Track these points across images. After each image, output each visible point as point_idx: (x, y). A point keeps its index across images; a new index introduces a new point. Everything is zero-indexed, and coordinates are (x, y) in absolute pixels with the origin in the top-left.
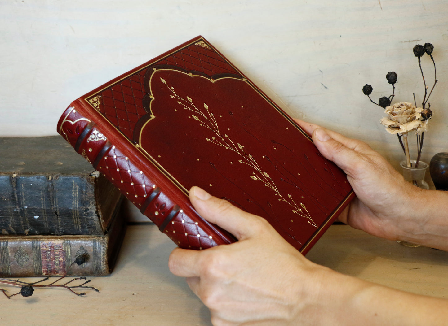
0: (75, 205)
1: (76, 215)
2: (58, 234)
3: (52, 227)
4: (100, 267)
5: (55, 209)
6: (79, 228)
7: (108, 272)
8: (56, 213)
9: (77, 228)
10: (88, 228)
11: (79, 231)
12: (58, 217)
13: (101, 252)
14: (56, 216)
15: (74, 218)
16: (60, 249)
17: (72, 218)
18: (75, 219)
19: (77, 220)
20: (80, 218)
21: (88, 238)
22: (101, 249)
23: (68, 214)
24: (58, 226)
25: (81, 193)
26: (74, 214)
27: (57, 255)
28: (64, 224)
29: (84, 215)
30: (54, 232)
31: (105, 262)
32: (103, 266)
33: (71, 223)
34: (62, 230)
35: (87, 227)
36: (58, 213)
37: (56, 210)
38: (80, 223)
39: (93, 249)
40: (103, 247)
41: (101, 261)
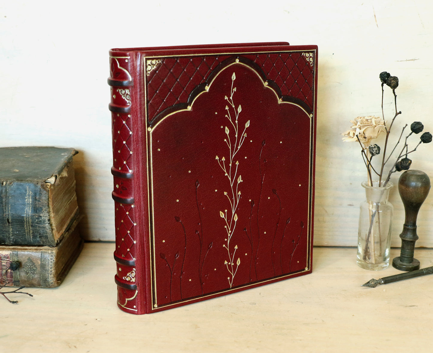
0: (28, 212)
1: (28, 222)
2: (8, 244)
3: (3, 236)
4: (48, 280)
5: (7, 216)
6: (30, 238)
7: (56, 285)
8: (8, 220)
9: (28, 237)
10: (40, 237)
11: (30, 240)
12: (10, 224)
13: (48, 265)
14: (8, 224)
15: (25, 226)
16: (8, 259)
17: (24, 226)
18: (27, 227)
19: (29, 229)
20: (32, 226)
21: (36, 249)
22: (48, 262)
23: (20, 221)
24: (9, 234)
25: (35, 199)
26: (26, 222)
27: (4, 266)
28: (15, 233)
29: (36, 223)
30: (4, 242)
31: (52, 275)
32: (51, 279)
33: (22, 232)
34: (13, 239)
35: (38, 237)
36: (10, 220)
37: (8, 217)
38: (31, 232)
39: (41, 261)
40: (51, 261)
41: (48, 274)
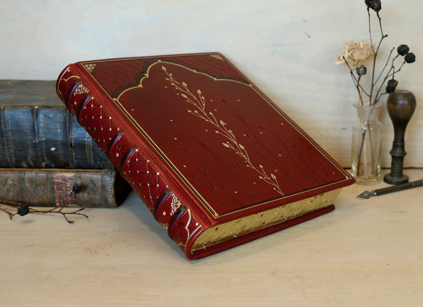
1: (89, 146)
2: (72, 168)
3: (67, 160)
4: (108, 200)
5: (70, 140)
6: (91, 162)
7: (115, 205)
8: (71, 144)
9: (89, 161)
10: (100, 160)
11: (92, 164)
12: (73, 149)
13: (108, 185)
14: (71, 148)
15: (87, 150)
16: (72, 181)
17: (85, 150)
18: (88, 151)
19: (90, 152)
20: (93, 150)
21: (97, 172)
22: (108, 183)
23: (82, 145)
24: (72, 158)
26: (88, 146)
27: (69, 187)
28: (78, 156)
29: (97, 147)
30: (68, 165)
31: (112, 196)
32: (111, 199)
33: (84, 155)
34: (76, 163)
35: (99, 160)
36: (73, 145)
37: (71, 142)
38: (92, 155)
39: (102, 182)
40: (110, 182)
41: (108, 194)
